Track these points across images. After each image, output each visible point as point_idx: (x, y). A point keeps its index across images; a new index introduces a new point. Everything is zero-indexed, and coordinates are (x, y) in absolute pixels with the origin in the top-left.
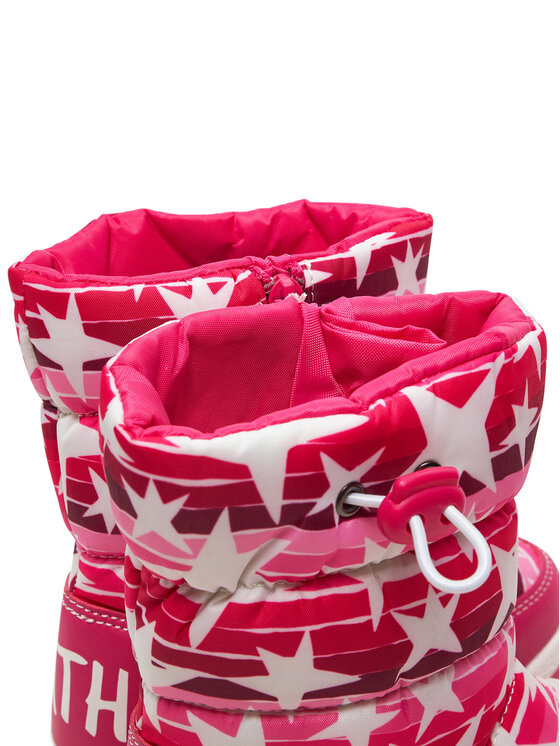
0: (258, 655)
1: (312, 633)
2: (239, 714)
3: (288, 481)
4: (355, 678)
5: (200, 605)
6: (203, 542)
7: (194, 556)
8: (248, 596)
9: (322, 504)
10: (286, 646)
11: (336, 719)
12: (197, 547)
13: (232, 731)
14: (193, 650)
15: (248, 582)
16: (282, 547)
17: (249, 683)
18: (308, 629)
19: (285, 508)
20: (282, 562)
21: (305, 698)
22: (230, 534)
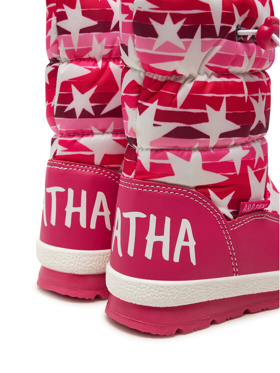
0: (205, 109)
1: (226, 98)
2: (190, 150)
3: (223, 14)
4: (239, 127)
5: (181, 84)
6: (190, 42)
7: (186, 51)
8: (202, 78)
9: (233, 28)
11: (229, 152)
12: (187, 45)
13: (188, 158)
14: (178, 109)
15: (201, 72)
16: (217, 49)
17: (200, 127)
18: (225, 96)
19: (221, 27)
20: (218, 58)
21: (220, 137)
22: (200, 40)
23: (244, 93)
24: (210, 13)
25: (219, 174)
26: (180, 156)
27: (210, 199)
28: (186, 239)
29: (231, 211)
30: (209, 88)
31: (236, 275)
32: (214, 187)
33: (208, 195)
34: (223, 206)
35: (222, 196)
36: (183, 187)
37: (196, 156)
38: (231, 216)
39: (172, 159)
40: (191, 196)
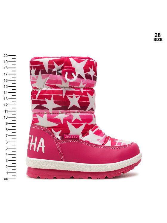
0: (45, 99)
1: (53, 96)
3: (48, 65)
4: (60, 106)
5: (38, 91)
8: (44, 89)
9: (54, 70)
10: (49, 98)
11: (58, 115)
12: (37, 77)
13: (42, 117)
14: (36, 100)
15: (44, 87)
16: (48, 78)
17: (44, 105)
18: (53, 95)
19: (48, 70)
20: (49, 81)
21: (53, 109)
22: (41, 75)
23: (62, 94)
24: (43, 65)
25: (54, 123)
26: (40, 116)
27: (52, 132)
28: (42, 145)
29: (61, 137)
30: (46, 92)
31: (63, 161)
32: (54, 128)
33: (51, 130)
34: (57, 135)
35: (56, 131)
36: (42, 127)
37: (45, 116)
38: (60, 139)
39: (38, 117)
40: (45, 130)
